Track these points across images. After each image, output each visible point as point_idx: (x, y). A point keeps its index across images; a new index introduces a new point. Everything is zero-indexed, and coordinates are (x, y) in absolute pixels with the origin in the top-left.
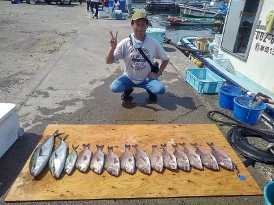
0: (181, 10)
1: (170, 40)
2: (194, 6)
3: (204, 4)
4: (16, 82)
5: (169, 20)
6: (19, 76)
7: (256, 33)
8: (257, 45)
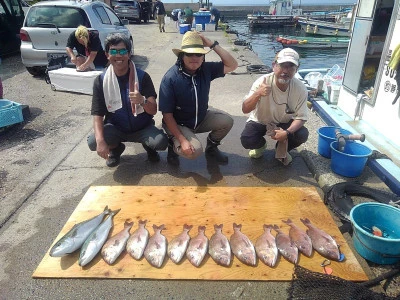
0: (303, 27)
2: (321, 20)
3: (337, 17)
4: (67, 124)
5: (280, 42)
6: (72, 117)
7: (386, 67)
8: (387, 84)
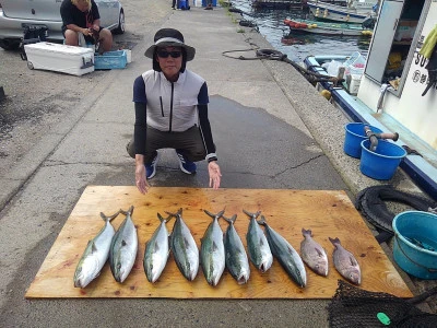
0: (312, 10)
1: (286, 56)
5: (288, 25)
6: (56, 102)
7: (416, 55)
8: (417, 73)
